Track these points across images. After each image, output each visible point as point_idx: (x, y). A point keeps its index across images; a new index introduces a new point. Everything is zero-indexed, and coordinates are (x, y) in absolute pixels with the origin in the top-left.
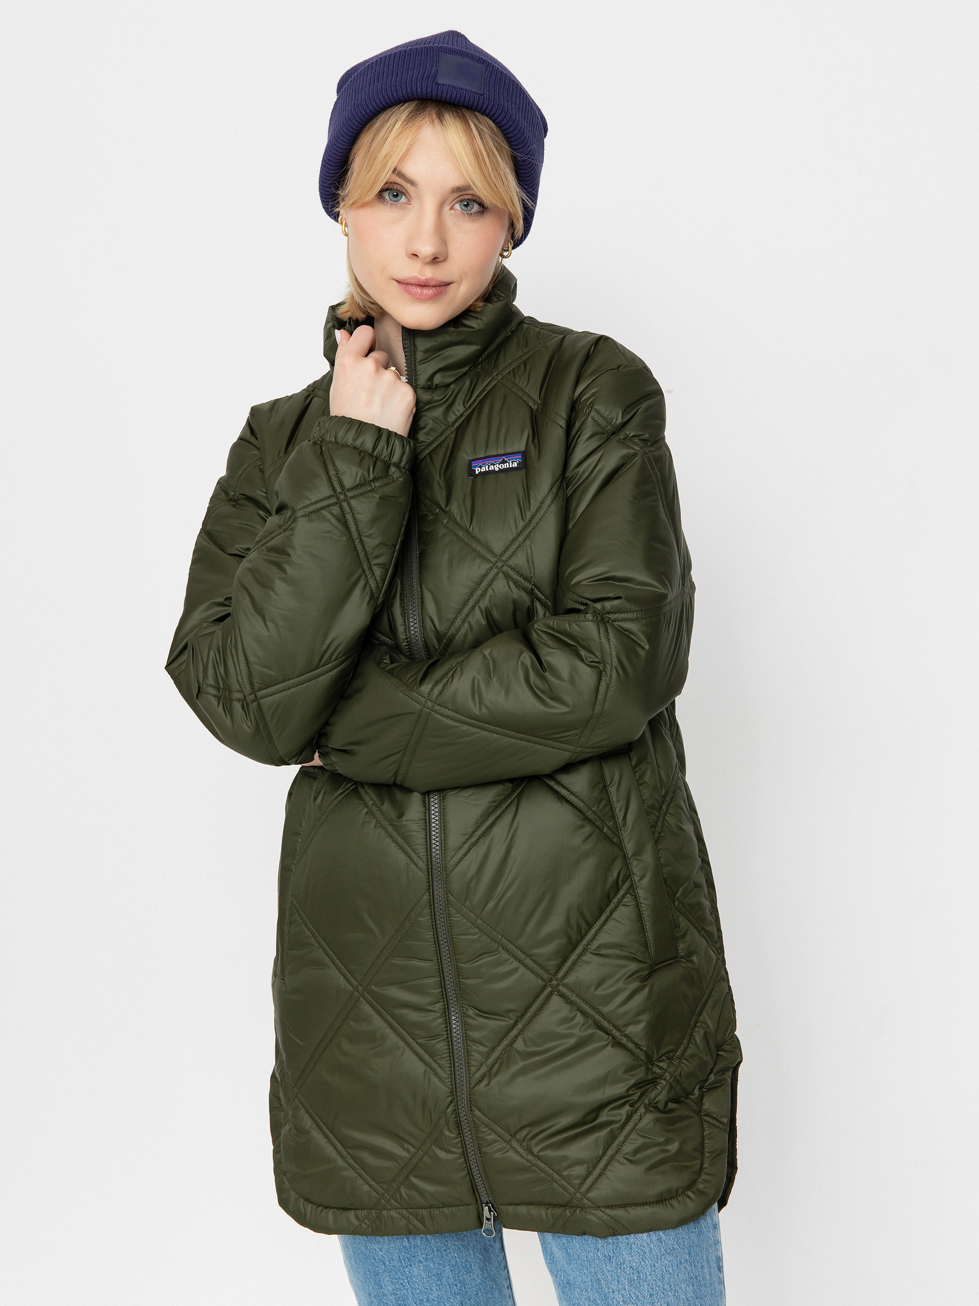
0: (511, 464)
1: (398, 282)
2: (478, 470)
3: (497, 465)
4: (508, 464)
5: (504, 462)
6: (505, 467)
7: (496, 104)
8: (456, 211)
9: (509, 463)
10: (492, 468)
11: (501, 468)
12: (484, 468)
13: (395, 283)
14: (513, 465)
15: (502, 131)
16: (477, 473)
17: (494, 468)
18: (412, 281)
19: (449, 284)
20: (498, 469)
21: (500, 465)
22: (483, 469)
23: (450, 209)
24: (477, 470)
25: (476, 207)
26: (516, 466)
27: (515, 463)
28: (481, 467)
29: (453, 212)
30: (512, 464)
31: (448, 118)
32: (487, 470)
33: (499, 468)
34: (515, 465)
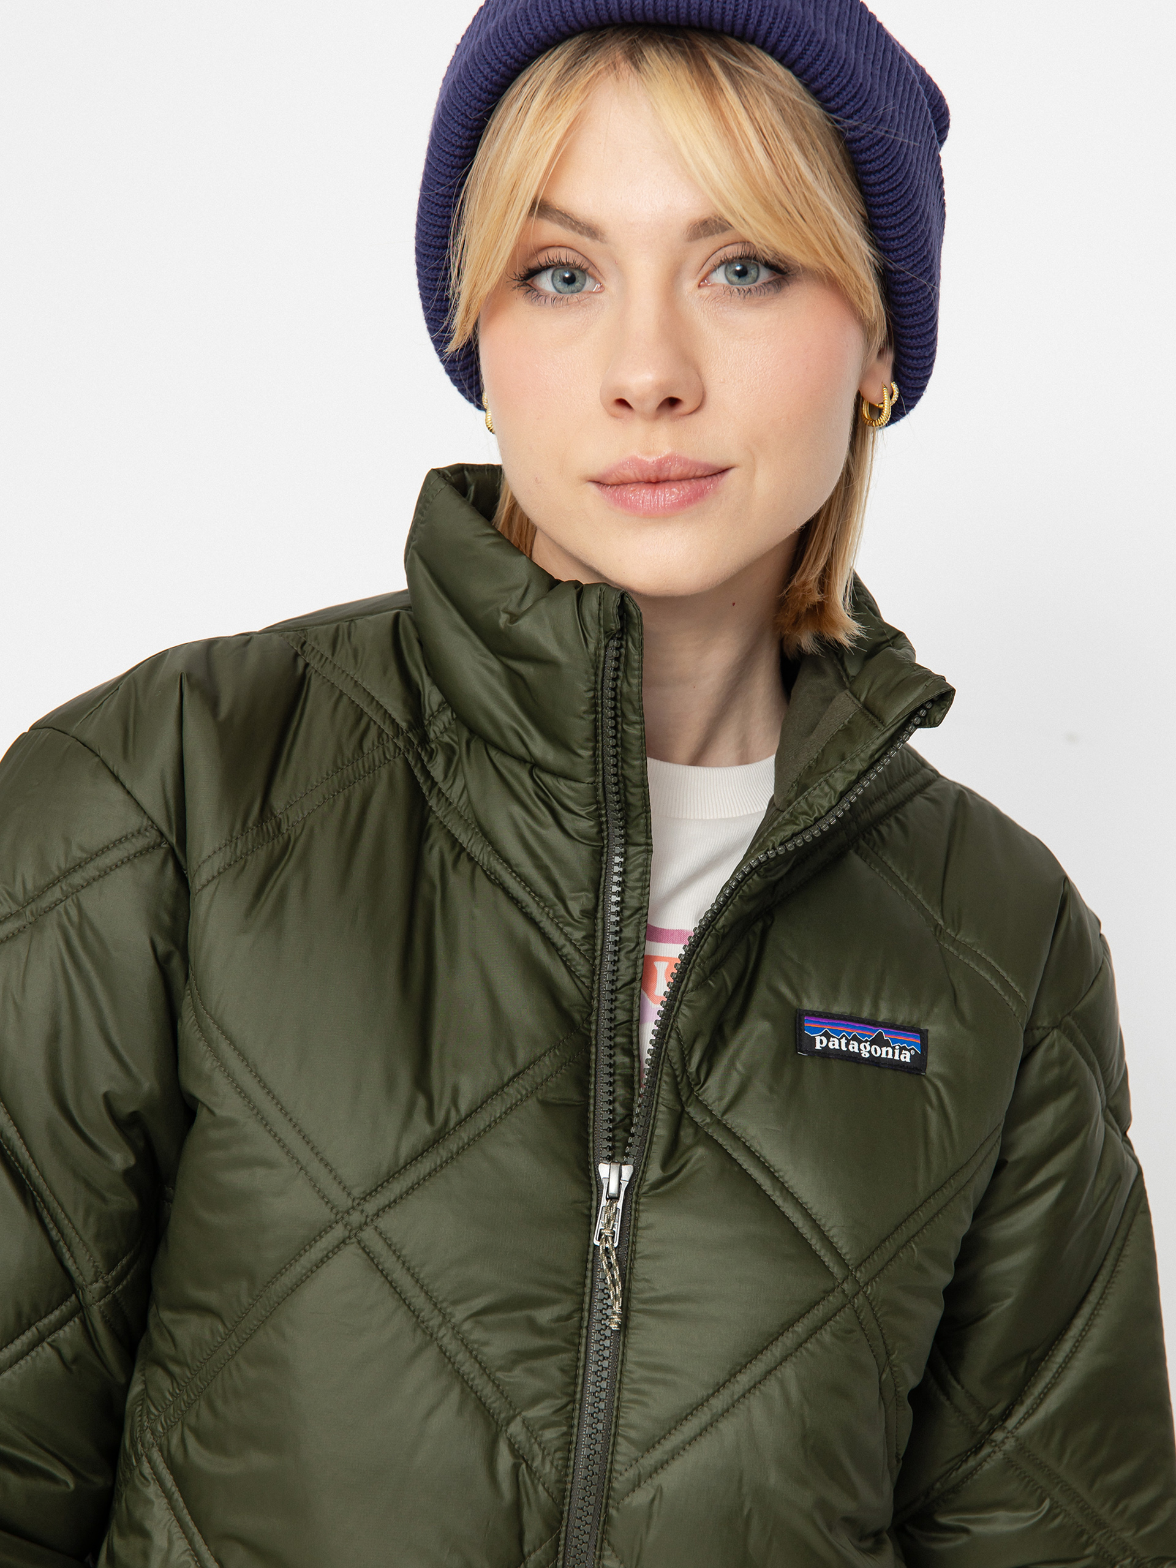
0: (897, 1052)
1: (599, 482)
2: (821, 1042)
3: (867, 1045)
4: (890, 1050)
5: (879, 1041)
6: (884, 1055)
7: (770, 6)
8: (714, 288)
9: (894, 1048)
10: (854, 1047)
11: (873, 1053)
12: (837, 1042)
13: (593, 488)
14: (902, 1057)
15: (798, 75)
16: (818, 1046)
17: (859, 1049)
18: (630, 473)
19: (724, 471)
20: (868, 1055)
21: (873, 1047)
22: (834, 1044)
23: (699, 286)
24: (818, 1039)
25: (765, 275)
26: (908, 1060)
27: (907, 1052)
28: (827, 1036)
29: (705, 292)
30: (900, 1053)
31: (656, 59)
32: (844, 1048)
33: (870, 1052)
34: (906, 1057)
